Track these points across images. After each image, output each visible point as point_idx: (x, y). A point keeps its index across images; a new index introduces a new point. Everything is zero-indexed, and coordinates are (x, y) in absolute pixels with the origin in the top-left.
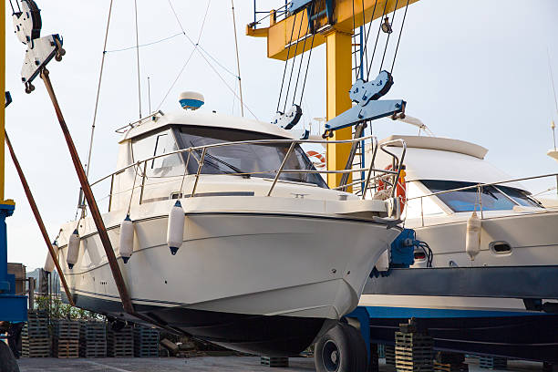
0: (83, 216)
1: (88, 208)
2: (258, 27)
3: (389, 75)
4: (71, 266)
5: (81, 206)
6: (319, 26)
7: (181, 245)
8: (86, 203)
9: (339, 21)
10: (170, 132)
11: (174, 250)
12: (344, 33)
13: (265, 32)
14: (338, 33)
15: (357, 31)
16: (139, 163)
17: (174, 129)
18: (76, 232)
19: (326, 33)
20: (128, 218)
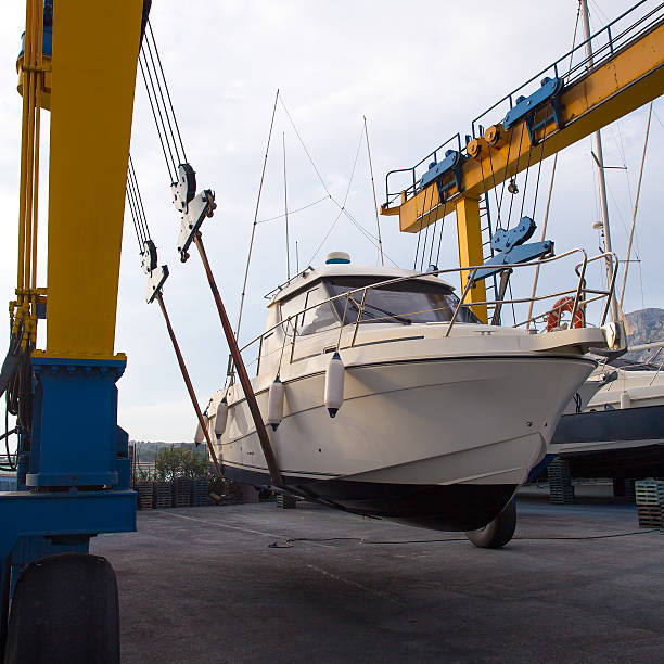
0: (232, 384)
1: (236, 375)
2: (390, 206)
3: (532, 221)
4: (219, 436)
5: (230, 373)
6: (448, 196)
7: (341, 405)
8: (235, 370)
9: (467, 188)
10: (321, 286)
11: (333, 412)
12: (472, 198)
13: (396, 211)
14: (467, 199)
15: (483, 196)
16: (290, 319)
17: (325, 283)
18: (224, 400)
19: (455, 201)
20: (277, 380)
